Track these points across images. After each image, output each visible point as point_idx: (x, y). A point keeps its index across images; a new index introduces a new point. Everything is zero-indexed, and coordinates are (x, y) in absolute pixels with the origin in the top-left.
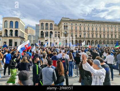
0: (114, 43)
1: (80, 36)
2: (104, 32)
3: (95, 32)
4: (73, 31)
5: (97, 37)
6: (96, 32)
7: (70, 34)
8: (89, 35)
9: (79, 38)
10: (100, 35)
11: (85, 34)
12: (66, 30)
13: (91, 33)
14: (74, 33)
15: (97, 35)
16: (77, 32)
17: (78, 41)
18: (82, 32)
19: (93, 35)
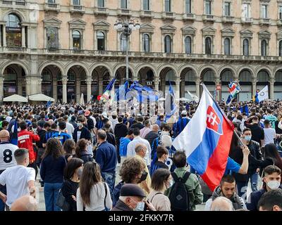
0: (272, 84)
1: (101, 43)
2: (224, 23)
3: (178, 25)
4: (56, 12)
5: (189, 52)
6: (184, 21)
7: (41, 29)
8: (148, 36)
9: (97, 54)
10: (208, 41)
11: (126, 33)
12: (14, 6)
13: (157, 25)
14: (64, 26)
15: (189, 39)
16: (84, 19)
17: (89, 73)
18: (111, 20)
19: (168, 40)
